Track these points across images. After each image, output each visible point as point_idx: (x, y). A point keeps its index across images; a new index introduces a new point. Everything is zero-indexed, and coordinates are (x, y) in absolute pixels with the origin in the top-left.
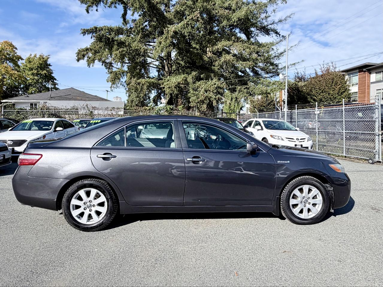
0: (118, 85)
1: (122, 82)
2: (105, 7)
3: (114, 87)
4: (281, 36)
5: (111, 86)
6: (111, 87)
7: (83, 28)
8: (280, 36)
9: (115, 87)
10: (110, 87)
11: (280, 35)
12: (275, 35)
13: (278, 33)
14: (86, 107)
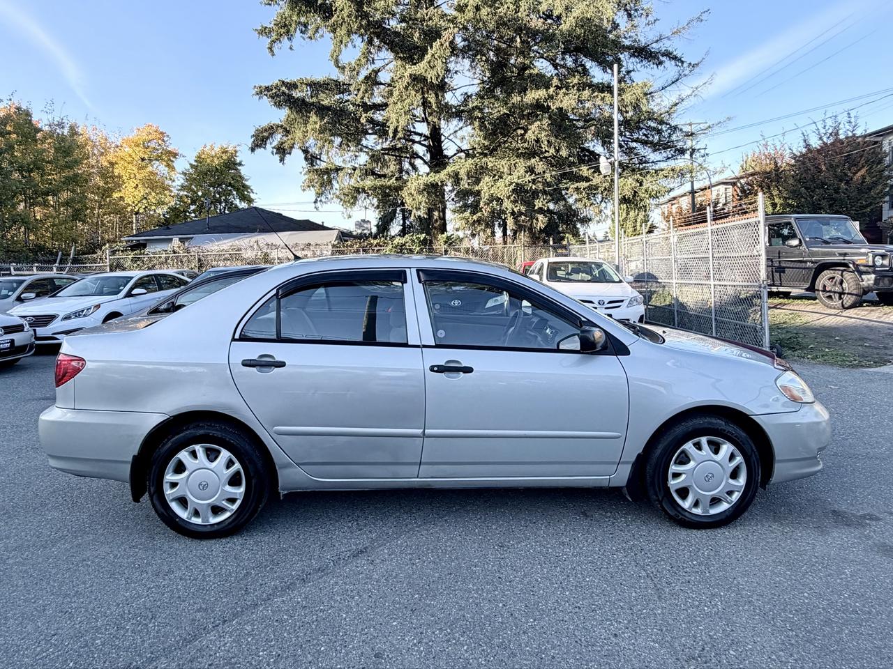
0: (329, 196)
1: (336, 189)
2: (304, 39)
3: (321, 201)
4: (685, 65)
5: (316, 199)
6: (316, 202)
7: (257, 85)
8: (682, 65)
9: (323, 200)
10: (314, 200)
11: (682, 62)
12: (673, 62)
13: (680, 59)
14: (256, 244)
